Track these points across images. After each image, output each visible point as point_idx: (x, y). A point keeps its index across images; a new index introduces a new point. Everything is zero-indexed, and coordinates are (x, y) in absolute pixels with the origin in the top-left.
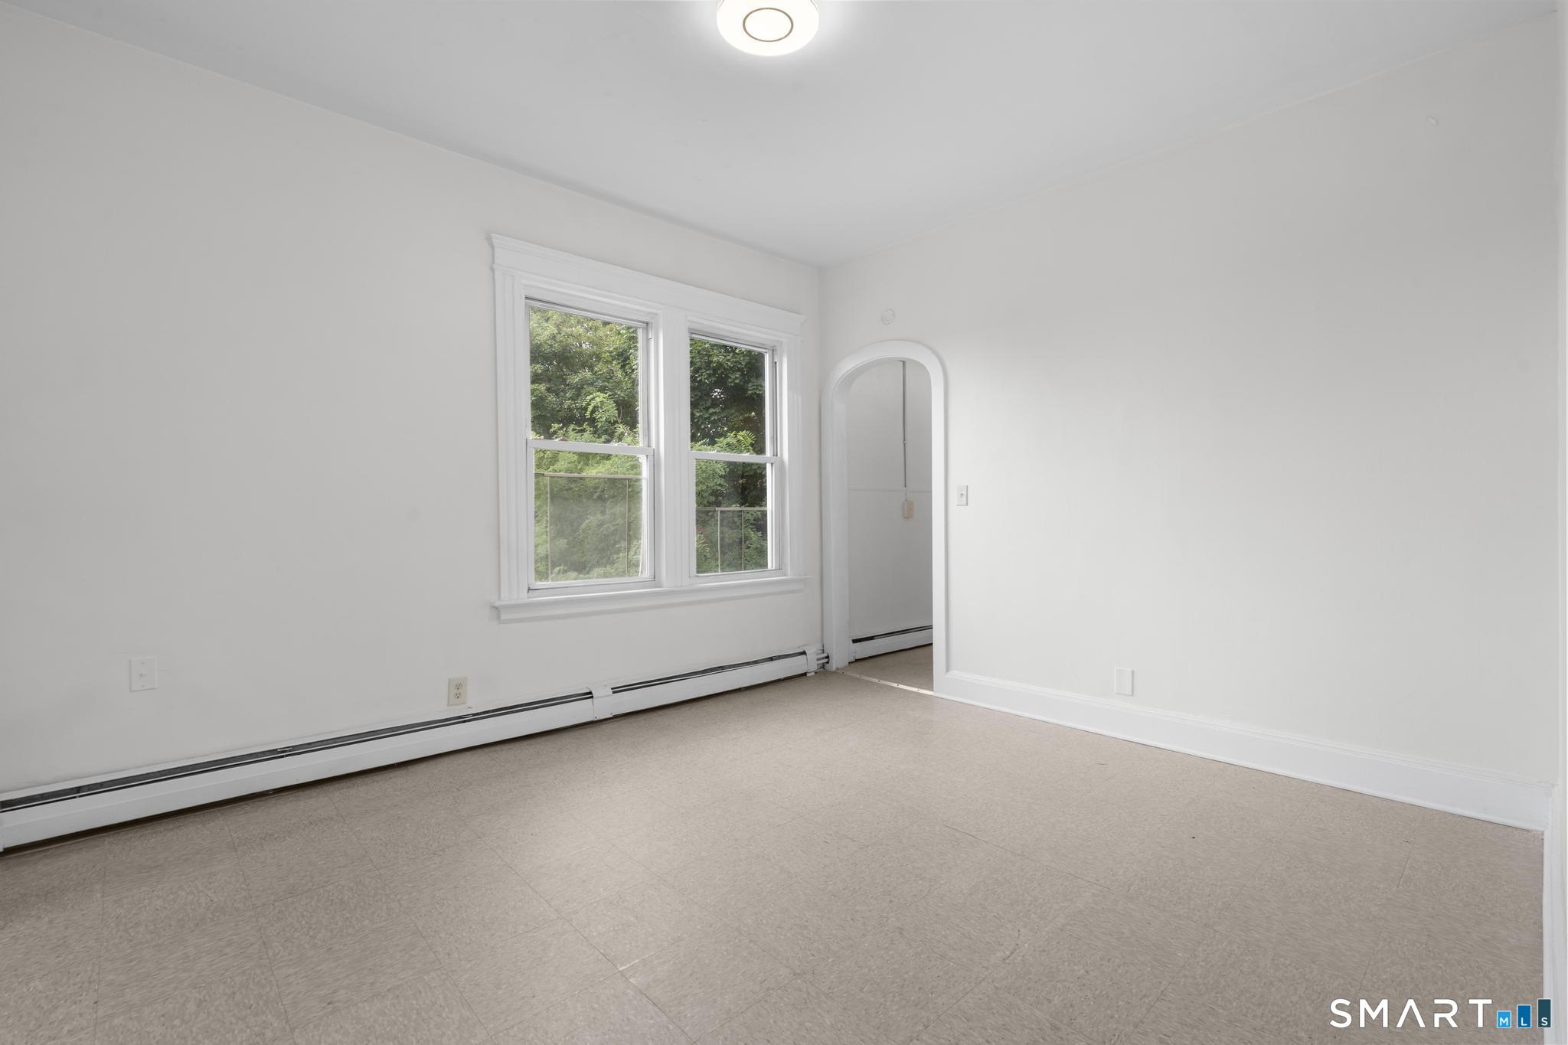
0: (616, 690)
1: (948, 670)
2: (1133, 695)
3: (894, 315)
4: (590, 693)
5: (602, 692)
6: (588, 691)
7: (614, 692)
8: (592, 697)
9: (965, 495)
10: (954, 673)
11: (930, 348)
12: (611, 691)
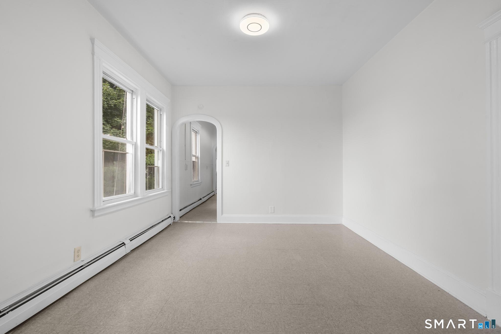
0: (131, 240)
1: (222, 215)
2: (274, 212)
3: (203, 107)
4: (124, 243)
5: (127, 242)
6: (122, 243)
7: (131, 241)
8: (125, 244)
9: (228, 163)
10: (224, 215)
11: (218, 121)
12: (129, 241)
